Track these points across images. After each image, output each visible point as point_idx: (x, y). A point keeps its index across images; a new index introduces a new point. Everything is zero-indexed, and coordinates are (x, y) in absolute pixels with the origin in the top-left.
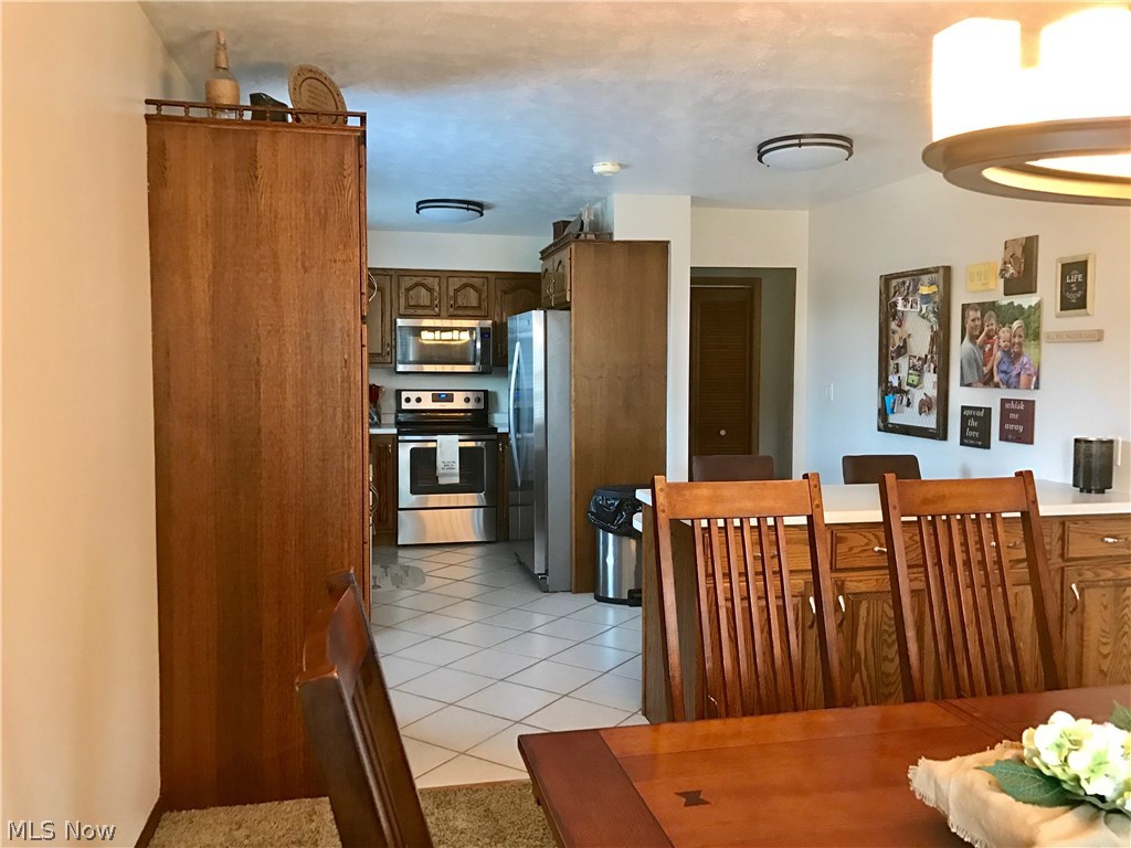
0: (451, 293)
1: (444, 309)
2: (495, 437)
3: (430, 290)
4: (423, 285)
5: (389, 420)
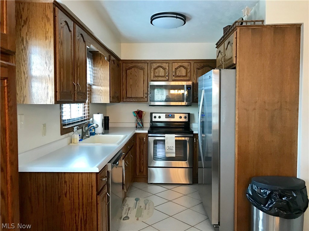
0: (174, 70)
1: (170, 77)
2: (192, 135)
3: (164, 69)
4: (161, 67)
5: (147, 125)
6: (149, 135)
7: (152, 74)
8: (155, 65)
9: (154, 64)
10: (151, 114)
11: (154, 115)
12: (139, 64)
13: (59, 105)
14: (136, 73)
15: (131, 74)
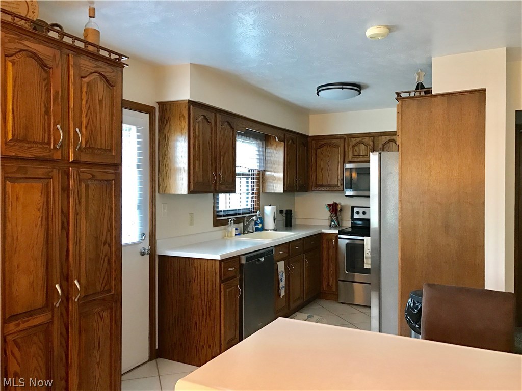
0: (380, 147)
3: (367, 145)
4: (362, 143)
5: (347, 224)
6: (339, 236)
7: (350, 153)
8: (354, 141)
9: (353, 139)
10: (353, 208)
11: (356, 210)
12: (333, 141)
13: (212, 194)
14: (328, 153)
15: (322, 154)
